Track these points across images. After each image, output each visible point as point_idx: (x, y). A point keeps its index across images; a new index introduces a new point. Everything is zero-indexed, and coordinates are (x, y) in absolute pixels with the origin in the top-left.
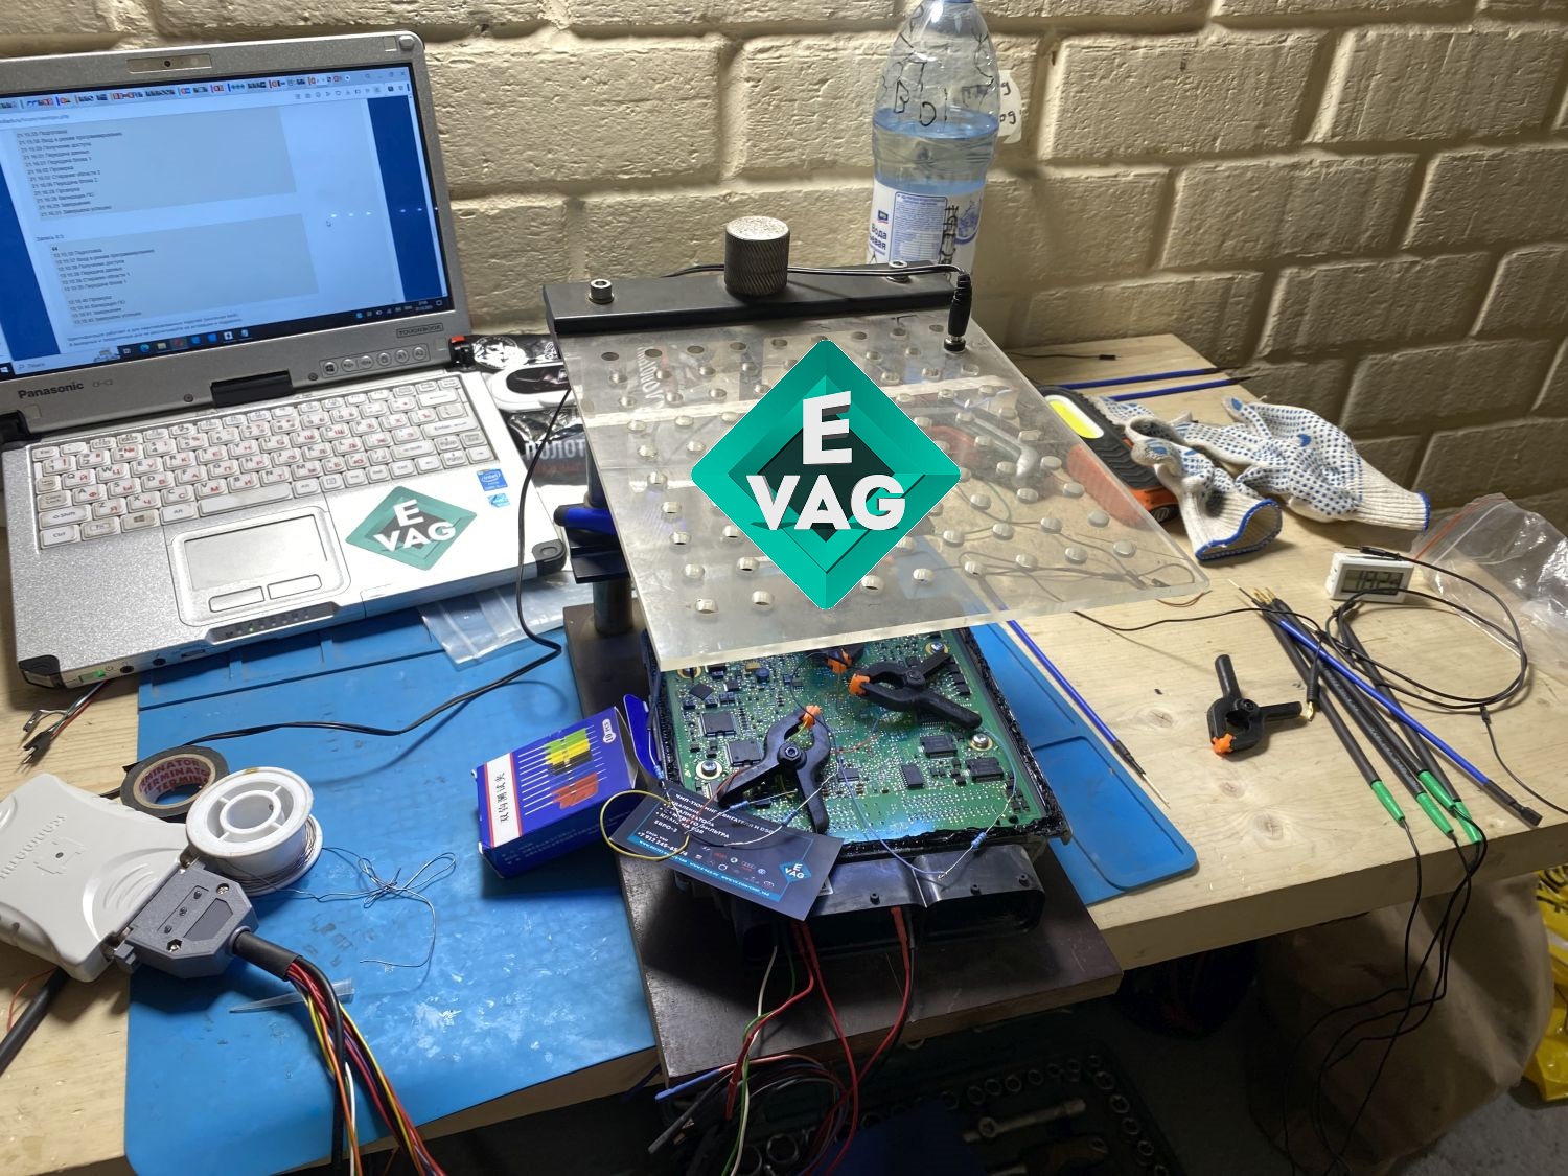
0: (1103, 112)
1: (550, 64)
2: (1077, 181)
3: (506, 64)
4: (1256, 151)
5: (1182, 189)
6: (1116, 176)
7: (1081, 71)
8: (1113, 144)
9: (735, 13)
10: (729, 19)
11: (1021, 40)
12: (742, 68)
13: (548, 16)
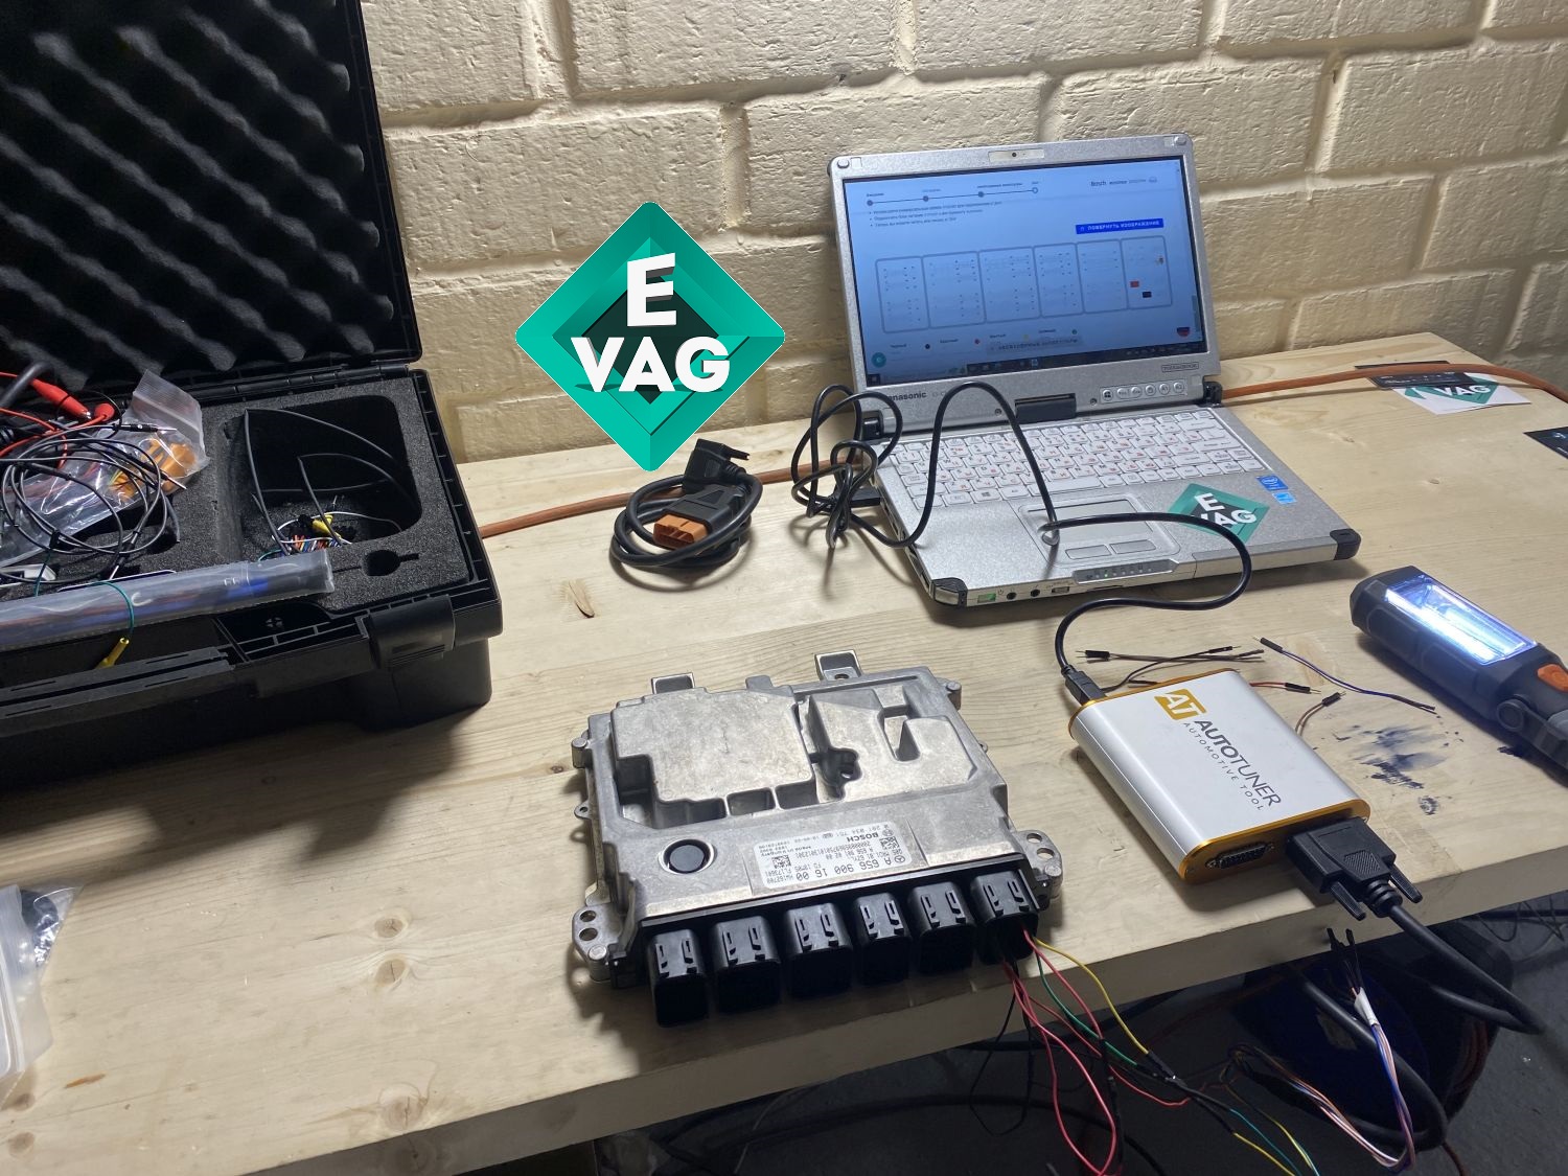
0: (1379, 124)
1: (897, 107)
2: (1350, 190)
3: (860, 109)
4: (1515, 154)
5: (1445, 194)
6: (1386, 184)
7: (1361, 87)
8: (1384, 154)
9: (1060, 51)
10: (1054, 58)
11: (1307, 62)
12: (1061, 101)
13: (898, 65)
